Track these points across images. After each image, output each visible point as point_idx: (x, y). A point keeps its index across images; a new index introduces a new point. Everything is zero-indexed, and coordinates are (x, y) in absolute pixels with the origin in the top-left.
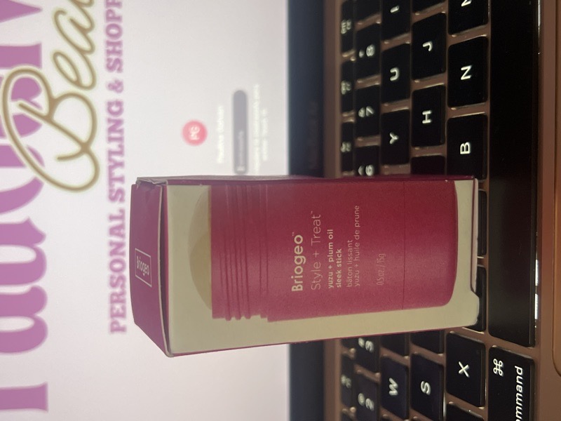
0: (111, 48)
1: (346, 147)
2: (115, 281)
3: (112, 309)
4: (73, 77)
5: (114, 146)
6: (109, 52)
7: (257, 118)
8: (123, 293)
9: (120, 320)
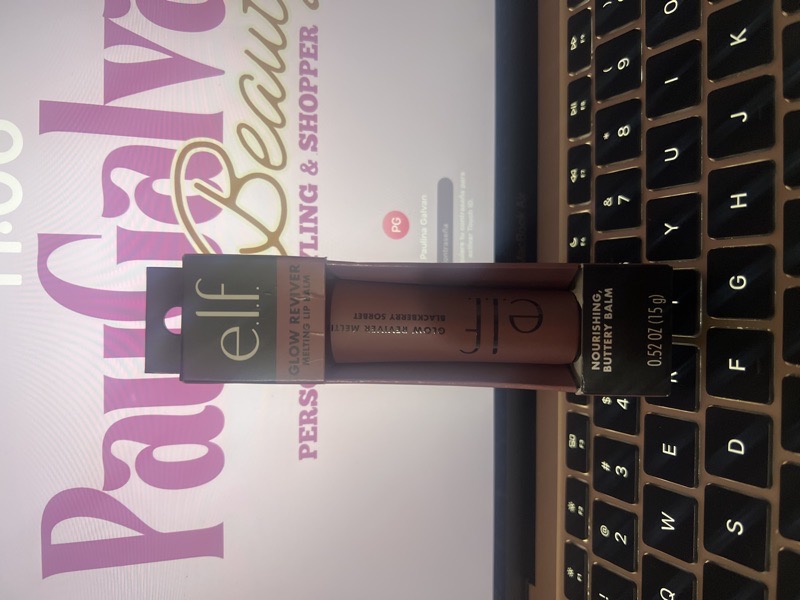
1: (580, 242)
2: (304, 397)
3: (302, 430)
4: (261, 155)
5: (307, 238)
6: (302, 127)
7: (463, 209)
8: (315, 412)
9: (310, 444)
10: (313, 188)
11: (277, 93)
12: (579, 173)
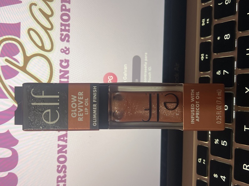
2: (60, 169)
6: (62, 30)
7: (146, 72)
8: (65, 176)
10: (67, 61)
11: (49, 13)
12: (205, 56)
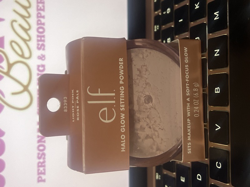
0: (39, 38)
2: (40, 156)
3: (38, 170)
4: (20, 53)
6: (38, 41)
8: (44, 162)
9: (42, 176)
10: (43, 66)
11: (26, 26)
